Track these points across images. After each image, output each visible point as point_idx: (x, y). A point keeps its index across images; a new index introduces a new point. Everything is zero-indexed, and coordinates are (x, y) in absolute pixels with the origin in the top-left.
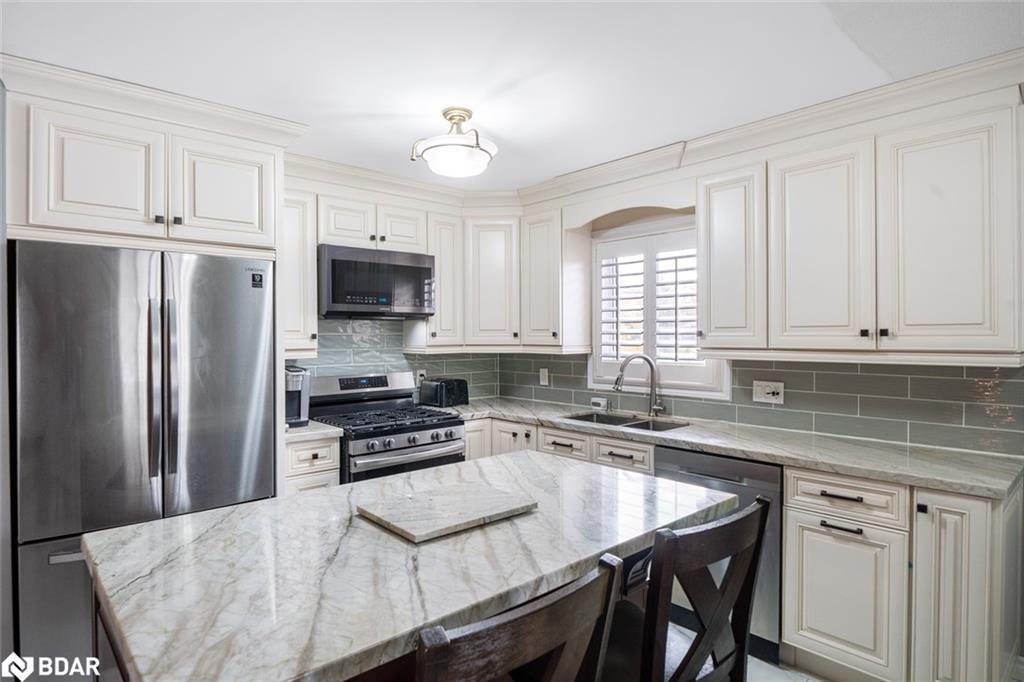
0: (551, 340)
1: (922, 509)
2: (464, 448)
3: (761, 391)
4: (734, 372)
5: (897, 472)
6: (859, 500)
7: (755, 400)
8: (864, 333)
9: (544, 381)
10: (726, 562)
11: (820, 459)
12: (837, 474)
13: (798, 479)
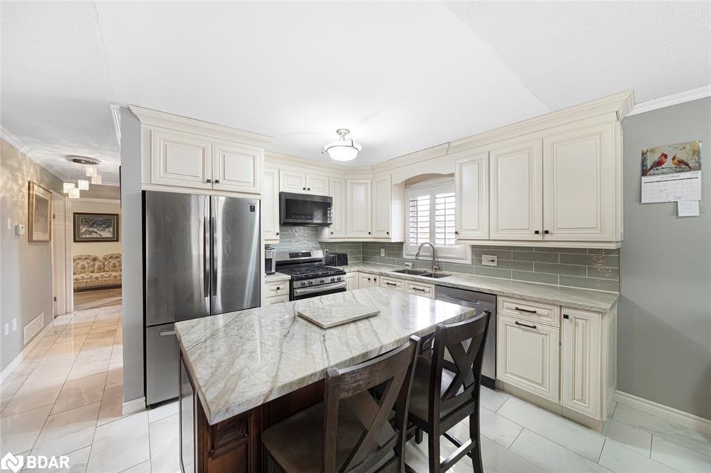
0: (386, 236)
1: (566, 317)
2: (346, 285)
3: (486, 260)
4: (473, 251)
5: (553, 299)
6: (535, 312)
7: (483, 264)
8: (537, 232)
9: (383, 255)
10: (469, 341)
11: (515, 292)
12: (524, 299)
13: (504, 301)
